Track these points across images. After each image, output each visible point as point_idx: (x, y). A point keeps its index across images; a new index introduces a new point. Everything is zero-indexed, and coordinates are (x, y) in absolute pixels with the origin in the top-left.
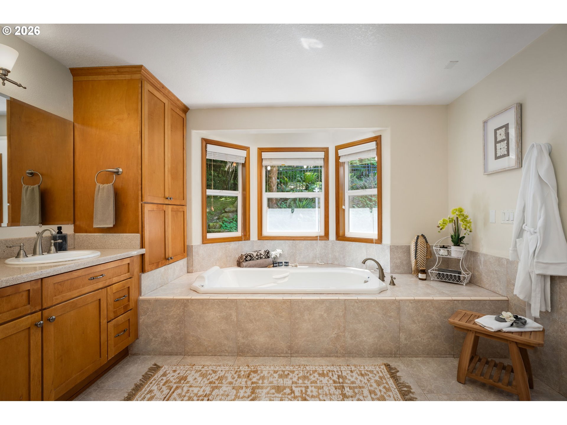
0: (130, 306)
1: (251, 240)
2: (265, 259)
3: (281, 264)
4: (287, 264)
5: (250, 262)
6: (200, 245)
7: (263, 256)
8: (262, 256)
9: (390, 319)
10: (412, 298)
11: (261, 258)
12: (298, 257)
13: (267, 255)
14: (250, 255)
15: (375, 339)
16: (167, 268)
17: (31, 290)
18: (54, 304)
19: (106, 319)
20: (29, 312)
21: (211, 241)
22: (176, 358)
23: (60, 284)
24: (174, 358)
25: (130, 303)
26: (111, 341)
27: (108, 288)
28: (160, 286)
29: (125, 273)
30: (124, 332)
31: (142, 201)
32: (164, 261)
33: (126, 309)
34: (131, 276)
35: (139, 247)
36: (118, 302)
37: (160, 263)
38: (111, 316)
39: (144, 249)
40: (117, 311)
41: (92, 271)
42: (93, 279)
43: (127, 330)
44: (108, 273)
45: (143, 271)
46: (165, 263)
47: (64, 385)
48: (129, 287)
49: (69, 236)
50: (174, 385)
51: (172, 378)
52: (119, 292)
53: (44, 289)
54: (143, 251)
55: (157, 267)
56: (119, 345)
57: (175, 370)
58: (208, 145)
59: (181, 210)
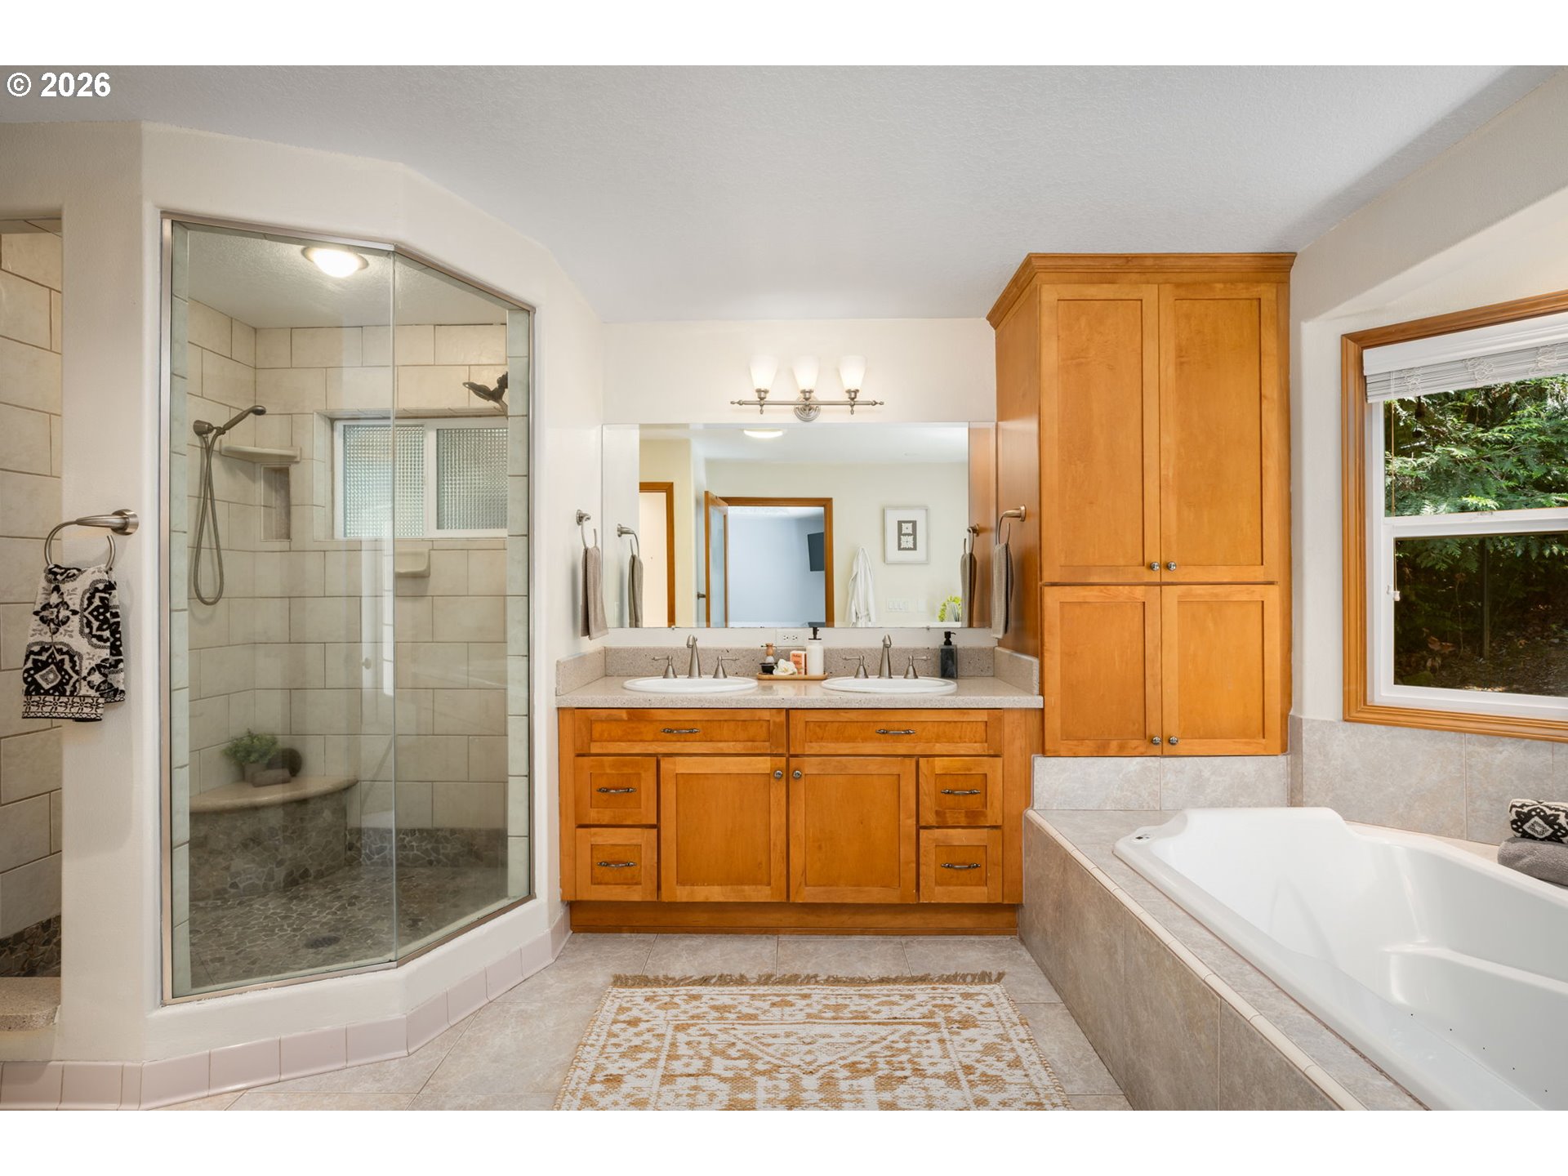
0: (989, 818)
5: (1548, 847)
6: (1333, 723)
16: (1157, 764)
17: (771, 722)
18: (806, 753)
19: (915, 819)
20: (769, 752)
21: (1393, 717)
22: (1047, 993)
23: (817, 724)
24: (1042, 992)
25: (989, 812)
26: (929, 870)
27: (921, 759)
28: (1119, 807)
29: (975, 742)
30: (970, 867)
31: (1041, 580)
32: (1135, 743)
33: (974, 820)
34: (992, 752)
35: (1036, 690)
36: (951, 796)
37: (1114, 744)
38: (929, 817)
39: (1041, 698)
40: (945, 813)
41: (882, 718)
42: (885, 732)
43: (977, 866)
44: (924, 729)
45: (1044, 753)
46: (1141, 749)
47: (822, 888)
48: (986, 775)
49: (982, 650)
50: (939, 1018)
51: (961, 1008)
52: (955, 777)
53: (791, 726)
54: (1036, 702)
55: (1101, 752)
56: (951, 888)
57: (991, 1005)
58: (1366, 353)
59: (1245, 598)
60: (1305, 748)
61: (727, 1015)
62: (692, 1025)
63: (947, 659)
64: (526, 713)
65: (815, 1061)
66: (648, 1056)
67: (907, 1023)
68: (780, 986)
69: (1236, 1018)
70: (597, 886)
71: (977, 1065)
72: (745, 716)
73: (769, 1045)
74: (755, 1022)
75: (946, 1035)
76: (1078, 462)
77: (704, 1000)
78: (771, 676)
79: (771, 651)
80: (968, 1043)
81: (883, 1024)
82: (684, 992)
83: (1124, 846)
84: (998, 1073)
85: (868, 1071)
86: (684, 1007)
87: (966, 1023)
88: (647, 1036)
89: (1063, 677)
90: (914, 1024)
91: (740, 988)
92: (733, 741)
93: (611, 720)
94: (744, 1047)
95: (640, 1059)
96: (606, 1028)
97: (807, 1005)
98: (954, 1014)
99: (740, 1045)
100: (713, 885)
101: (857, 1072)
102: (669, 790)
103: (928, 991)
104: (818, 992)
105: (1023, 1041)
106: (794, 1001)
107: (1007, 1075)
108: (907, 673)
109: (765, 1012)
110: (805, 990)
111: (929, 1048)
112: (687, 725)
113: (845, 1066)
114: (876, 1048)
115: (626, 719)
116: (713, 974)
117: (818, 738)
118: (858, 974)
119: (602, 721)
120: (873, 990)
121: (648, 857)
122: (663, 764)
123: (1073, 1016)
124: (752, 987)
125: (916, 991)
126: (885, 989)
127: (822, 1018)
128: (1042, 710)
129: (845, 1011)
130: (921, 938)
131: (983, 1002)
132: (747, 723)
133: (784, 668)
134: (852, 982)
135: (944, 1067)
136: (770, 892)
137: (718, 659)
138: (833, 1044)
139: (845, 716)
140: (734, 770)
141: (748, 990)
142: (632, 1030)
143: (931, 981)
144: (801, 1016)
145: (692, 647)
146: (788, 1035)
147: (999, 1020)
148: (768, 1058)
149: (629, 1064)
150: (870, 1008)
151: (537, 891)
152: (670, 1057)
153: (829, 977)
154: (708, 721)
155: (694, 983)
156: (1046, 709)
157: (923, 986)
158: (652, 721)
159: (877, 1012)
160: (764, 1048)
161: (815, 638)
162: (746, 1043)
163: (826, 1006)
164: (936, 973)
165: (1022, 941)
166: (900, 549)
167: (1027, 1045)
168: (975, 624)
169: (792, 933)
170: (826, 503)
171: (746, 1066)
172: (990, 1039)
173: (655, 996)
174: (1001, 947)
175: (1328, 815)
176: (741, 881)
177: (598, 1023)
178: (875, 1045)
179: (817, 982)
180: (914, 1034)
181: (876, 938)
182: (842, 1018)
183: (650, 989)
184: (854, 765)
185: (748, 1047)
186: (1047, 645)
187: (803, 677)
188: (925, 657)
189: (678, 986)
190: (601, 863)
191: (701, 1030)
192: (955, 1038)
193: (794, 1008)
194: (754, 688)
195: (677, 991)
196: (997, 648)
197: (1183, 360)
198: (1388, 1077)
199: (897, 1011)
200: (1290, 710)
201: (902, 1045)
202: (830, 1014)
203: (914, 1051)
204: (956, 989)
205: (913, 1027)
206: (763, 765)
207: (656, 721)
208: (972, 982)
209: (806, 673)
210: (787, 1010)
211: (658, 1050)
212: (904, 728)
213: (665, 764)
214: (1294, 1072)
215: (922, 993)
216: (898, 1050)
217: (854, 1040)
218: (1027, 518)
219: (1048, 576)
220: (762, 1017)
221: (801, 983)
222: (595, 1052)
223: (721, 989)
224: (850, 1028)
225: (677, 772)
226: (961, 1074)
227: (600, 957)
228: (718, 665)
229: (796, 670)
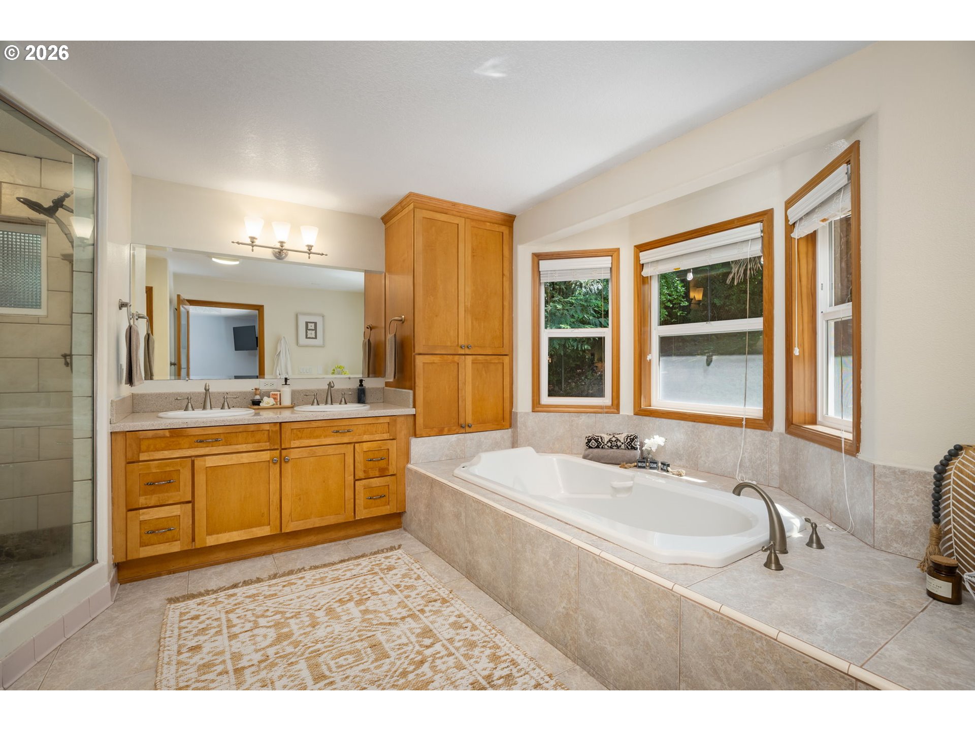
0: (390, 471)
1: (621, 413)
2: (624, 451)
3: (655, 466)
4: (665, 466)
5: (596, 450)
6: (528, 413)
7: (621, 444)
8: (619, 444)
9: (658, 633)
10: (716, 606)
11: (618, 447)
12: (703, 459)
13: (630, 444)
14: (596, 438)
15: (627, 661)
16: (463, 437)
17: (270, 431)
18: (292, 447)
19: (353, 476)
20: (269, 448)
21: (548, 409)
22: (423, 548)
23: (298, 430)
24: (420, 548)
25: (390, 468)
26: (360, 501)
27: (356, 444)
28: (448, 458)
29: (384, 433)
30: (381, 497)
31: (414, 352)
32: (455, 428)
33: (383, 473)
34: (391, 438)
35: (411, 405)
36: (371, 462)
37: (446, 429)
38: (360, 474)
39: (415, 409)
40: (368, 471)
41: (335, 424)
42: (337, 432)
43: (384, 496)
44: (357, 429)
45: (415, 436)
46: (457, 431)
47: (302, 522)
48: (388, 449)
49: (377, 389)
50: (377, 569)
51: (386, 563)
52: (373, 452)
53: (282, 432)
54: (412, 411)
55: (440, 433)
56: (371, 509)
57: (399, 559)
58: (541, 262)
59: (497, 361)
60: (519, 425)
61: (257, 598)
62: (237, 608)
63: (361, 394)
64: (90, 435)
65: (319, 604)
66: (213, 631)
67: (362, 576)
68: (284, 577)
69: (519, 522)
70: (144, 548)
71: (401, 583)
72: (252, 428)
73: (290, 605)
74: (277, 597)
75: (382, 575)
76: (431, 296)
77: (238, 595)
78: (259, 407)
79: (258, 392)
80: (394, 576)
81: (349, 579)
82: (224, 594)
83: (458, 472)
84: (412, 584)
85: (349, 600)
86: (226, 601)
87: (390, 569)
88: (207, 622)
89: (424, 399)
90: (364, 575)
91: (259, 584)
92: (245, 444)
93: (157, 437)
94: (274, 609)
95: (209, 633)
96: (176, 626)
97: (304, 582)
98: (383, 566)
99: (272, 610)
100: (232, 531)
101: (344, 602)
102: (201, 479)
103: (367, 560)
104: (308, 575)
105: (419, 569)
106: (296, 582)
107: (415, 583)
108: (341, 401)
109: (280, 591)
110: (300, 575)
111: (376, 583)
112: (214, 437)
113: (336, 602)
114: (349, 590)
115: (169, 436)
116: (239, 582)
117: (299, 438)
118: (327, 562)
119: (148, 439)
120: (339, 566)
121: (186, 522)
122: (196, 462)
123: (437, 554)
124: (267, 582)
125: (361, 562)
126: (345, 564)
127: (315, 585)
128: (415, 415)
129: (327, 579)
130: (355, 539)
131: (395, 558)
132: (254, 432)
133: (267, 402)
134: (325, 566)
135: (386, 588)
136: (269, 529)
137: (224, 398)
138: (326, 595)
139: (315, 424)
140: (245, 461)
141: (266, 583)
142: (195, 622)
143: (367, 556)
144: (303, 587)
145: (207, 390)
146: (298, 597)
147: (405, 563)
148: (291, 611)
149: (202, 638)
150: (339, 575)
151: (98, 558)
152: (228, 627)
153: (311, 567)
154: (228, 433)
155: (228, 588)
156: (416, 415)
157: (364, 559)
158: (188, 436)
159: (345, 575)
160: (287, 606)
161: (286, 384)
162: (275, 608)
163: (315, 579)
164: (368, 551)
165: (405, 529)
166: (307, 338)
167: (421, 570)
168: (370, 375)
169: (281, 551)
170: (260, 308)
171: (280, 617)
172: (404, 572)
173: (204, 601)
174: (396, 535)
175: (530, 450)
176: (250, 526)
177: (168, 625)
178: (348, 589)
179: (305, 571)
180: (367, 579)
181: (330, 544)
182: (326, 582)
183: (198, 599)
184: (320, 451)
185: (277, 609)
186: (417, 383)
187: (278, 407)
188: (351, 393)
189: (218, 593)
190: (148, 532)
191: (243, 609)
192: (387, 576)
193: (297, 585)
194: (252, 413)
195: (219, 595)
196: (386, 388)
197: (474, 254)
198: (570, 525)
199: (354, 572)
200: (512, 409)
201: (362, 585)
202: (319, 582)
203: (369, 586)
204: (379, 556)
205: (365, 577)
206: (266, 456)
207: (191, 436)
208: (387, 552)
209: (280, 404)
210: (293, 587)
211: (219, 626)
212: (347, 429)
213: (198, 462)
214: (542, 532)
215: (364, 562)
216: (361, 588)
217: (336, 590)
218: (405, 322)
219: (418, 349)
220: (279, 594)
221: (296, 573)
222: (174, 640)
223: (248, 587)
224: (332, 586)
225: (207, 466)
226: (395, 589)
227: (151, 593)
228: (224, 401)
229: (275, 403)
